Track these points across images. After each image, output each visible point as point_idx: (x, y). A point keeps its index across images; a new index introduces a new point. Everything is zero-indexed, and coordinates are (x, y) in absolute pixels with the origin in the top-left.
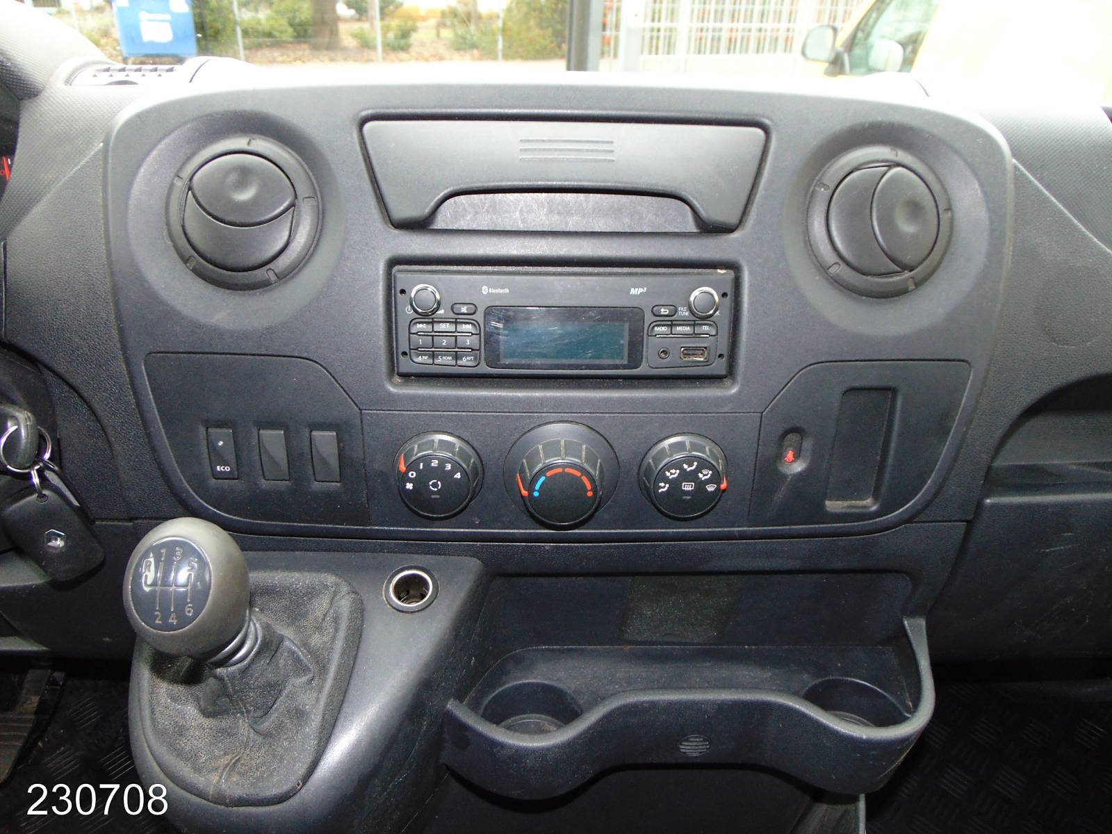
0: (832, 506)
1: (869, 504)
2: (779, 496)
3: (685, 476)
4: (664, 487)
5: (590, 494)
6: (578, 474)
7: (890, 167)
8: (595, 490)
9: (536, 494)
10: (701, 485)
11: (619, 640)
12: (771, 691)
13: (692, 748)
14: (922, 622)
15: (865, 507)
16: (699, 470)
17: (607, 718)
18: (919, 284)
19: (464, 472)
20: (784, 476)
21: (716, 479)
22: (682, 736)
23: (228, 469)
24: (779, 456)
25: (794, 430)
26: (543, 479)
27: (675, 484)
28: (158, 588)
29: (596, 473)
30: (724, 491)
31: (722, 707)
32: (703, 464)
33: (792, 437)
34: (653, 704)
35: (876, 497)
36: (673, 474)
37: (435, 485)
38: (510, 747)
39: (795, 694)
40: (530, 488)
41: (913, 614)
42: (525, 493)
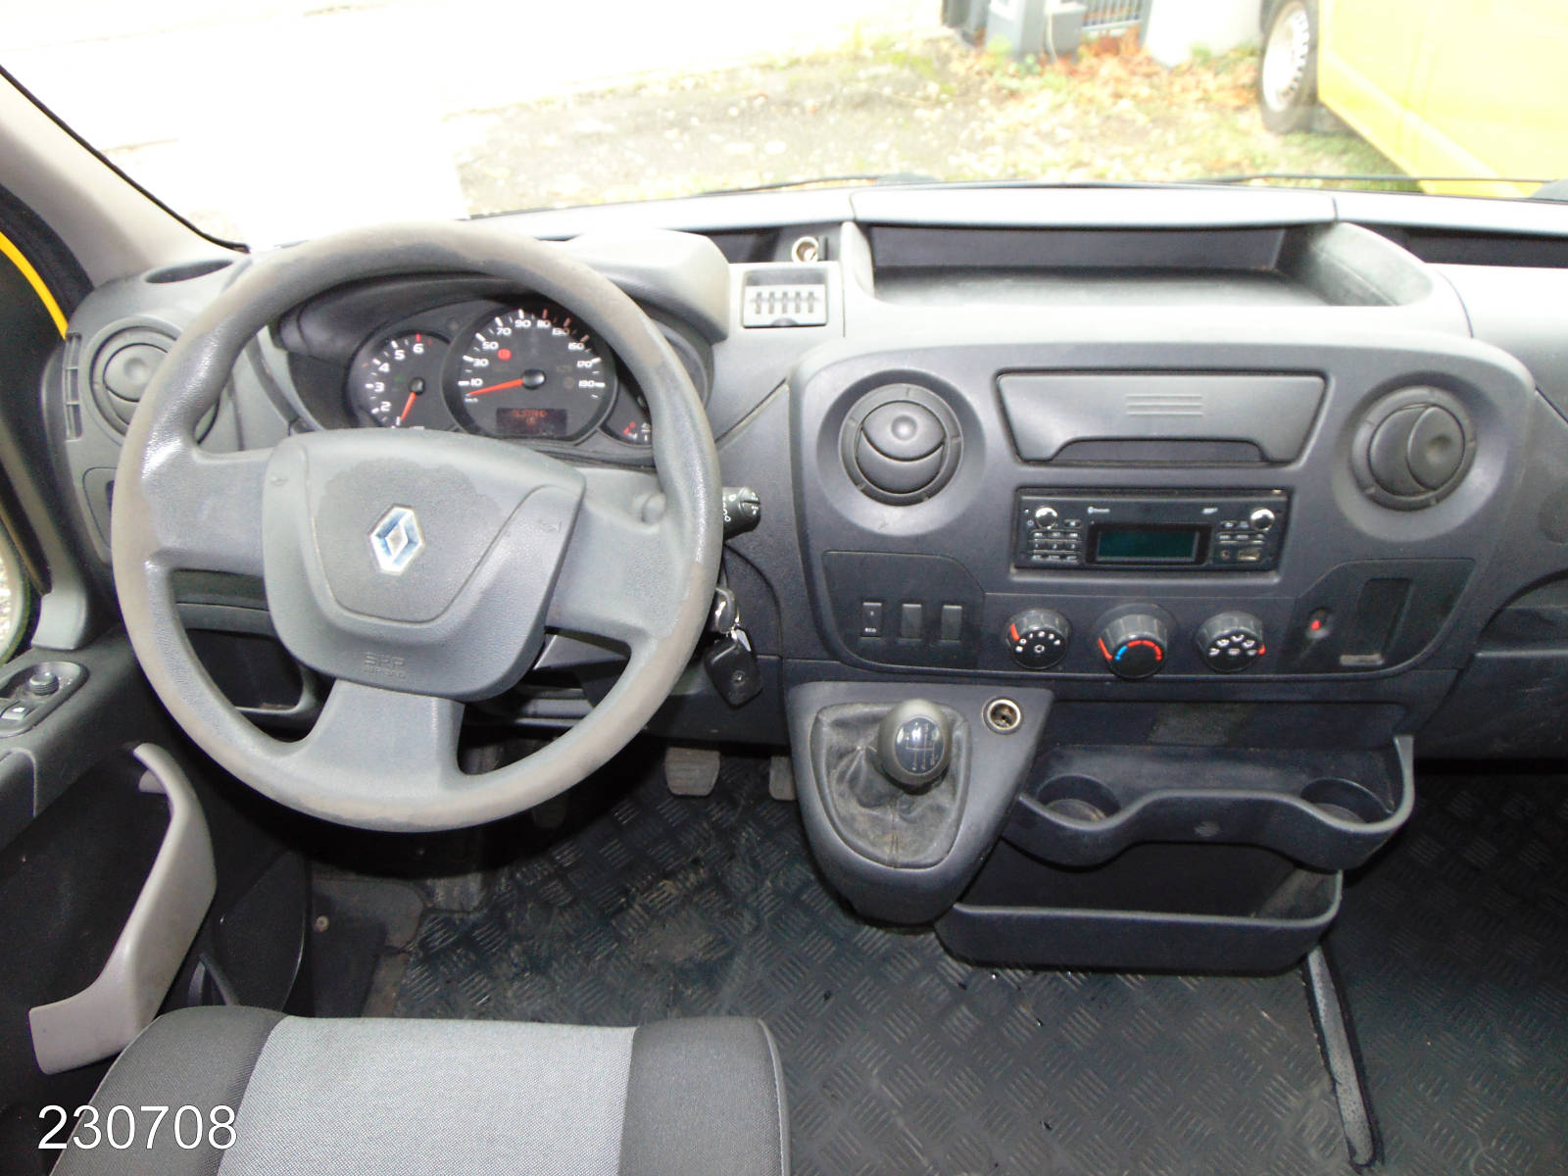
0: (1347, 660)
1: (1376, 658)
2: (1304, 654)
3: (1233, 645)
4: (1215, 652)
5: (1159, 658)
6: (1152, 644)
7: (1427, 407)
8: (1163, 654)
9: (1118, 658)
10: (1244, 651)
11: (1144, 741)
12: (1275, 790)
13: (1206, 831)
14: (1410, 740)
15: (1373, 661)
16: (1244, 640)
17: (1144, 810)
18: (1439, 500)
19: (1062, 640)
20: (1311, 640)
21: (1256, 647)
22: (1199, 822)
23: (874, 630)
24: (1306, 626)
25: (1323, 608)
26: (1124, 648)
27: (1224, 650)
28: (925, 749)
29: (1165, 644)
30: (1261, 655)
31: (1238, 804)
32: (1248, 637)
33: (1321, 614)
34: (1180, 799)
35: (1383, 655)
36: (1224, 643)
37: (1039, 649)
38: (1070, 830)
39: (1293, 793)
40: (1114, 653)
41: (1403, 732)
42: (1109, 656)
